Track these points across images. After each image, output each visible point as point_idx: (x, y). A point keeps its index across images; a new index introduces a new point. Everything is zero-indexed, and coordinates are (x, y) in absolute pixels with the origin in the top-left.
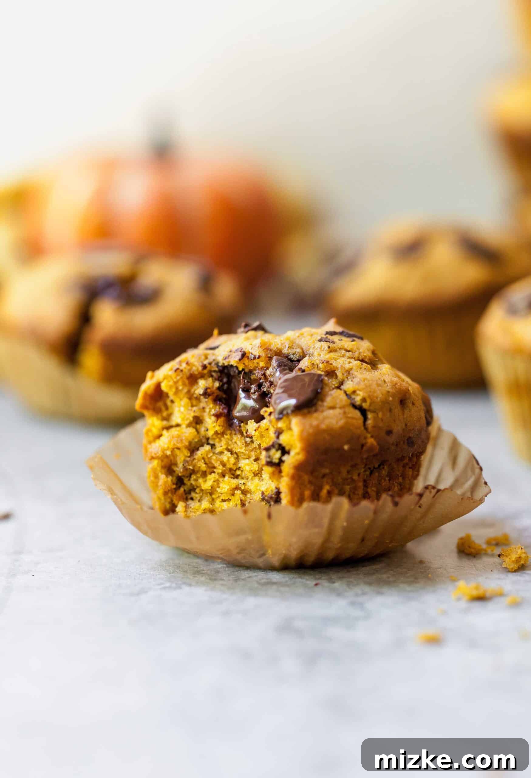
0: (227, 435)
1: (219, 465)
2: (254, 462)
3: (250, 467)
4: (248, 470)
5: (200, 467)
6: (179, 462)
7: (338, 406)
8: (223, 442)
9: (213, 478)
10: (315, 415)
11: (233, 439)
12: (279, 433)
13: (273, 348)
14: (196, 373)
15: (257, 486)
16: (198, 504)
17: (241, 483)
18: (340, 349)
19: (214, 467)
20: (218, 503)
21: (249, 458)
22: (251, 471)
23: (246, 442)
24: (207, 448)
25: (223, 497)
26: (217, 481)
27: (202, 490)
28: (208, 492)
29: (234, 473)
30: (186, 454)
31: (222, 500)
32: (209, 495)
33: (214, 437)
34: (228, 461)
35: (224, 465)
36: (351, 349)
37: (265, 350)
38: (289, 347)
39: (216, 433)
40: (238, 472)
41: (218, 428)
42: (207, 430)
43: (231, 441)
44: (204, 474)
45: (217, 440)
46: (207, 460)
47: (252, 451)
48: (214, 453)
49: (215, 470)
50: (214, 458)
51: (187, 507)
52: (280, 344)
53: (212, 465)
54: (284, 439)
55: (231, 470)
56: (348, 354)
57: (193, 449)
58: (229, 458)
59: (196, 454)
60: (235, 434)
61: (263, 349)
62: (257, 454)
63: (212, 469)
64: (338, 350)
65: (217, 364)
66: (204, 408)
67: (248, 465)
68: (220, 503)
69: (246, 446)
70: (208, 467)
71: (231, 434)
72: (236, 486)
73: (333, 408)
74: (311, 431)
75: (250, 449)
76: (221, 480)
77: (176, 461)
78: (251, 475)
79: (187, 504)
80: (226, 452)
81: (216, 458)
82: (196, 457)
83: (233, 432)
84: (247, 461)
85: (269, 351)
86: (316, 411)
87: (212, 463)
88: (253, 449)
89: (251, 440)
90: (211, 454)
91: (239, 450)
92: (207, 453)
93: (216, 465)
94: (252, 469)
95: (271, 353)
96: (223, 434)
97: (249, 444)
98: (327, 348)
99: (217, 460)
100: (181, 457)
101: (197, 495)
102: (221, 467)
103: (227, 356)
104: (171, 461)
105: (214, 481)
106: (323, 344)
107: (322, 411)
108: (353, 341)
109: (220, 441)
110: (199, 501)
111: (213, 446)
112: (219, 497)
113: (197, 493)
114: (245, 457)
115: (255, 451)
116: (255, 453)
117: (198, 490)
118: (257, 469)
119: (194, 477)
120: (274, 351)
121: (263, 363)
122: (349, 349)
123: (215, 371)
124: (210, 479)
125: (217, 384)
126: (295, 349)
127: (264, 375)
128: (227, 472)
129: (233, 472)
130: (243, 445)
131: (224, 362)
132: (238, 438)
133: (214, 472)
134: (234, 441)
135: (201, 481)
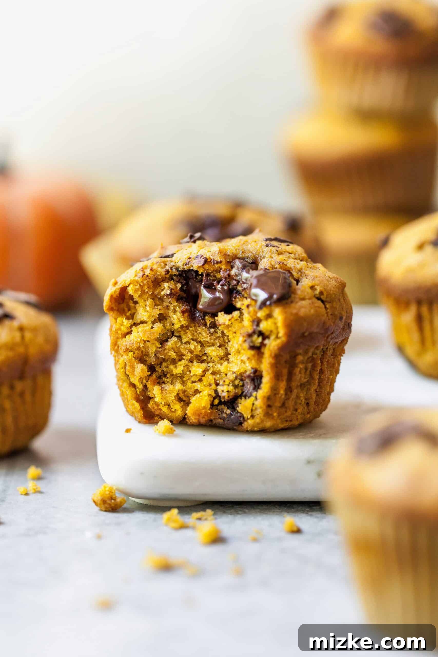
0: (191, 327)
1: (188, 353)
2: (219, 349)
3: (216, 352)
4: (215, 355)
5: (170, 356)
6: (150, 353)
7: (307, 297)
8: (189, 334)
9: (183, 364)
10: (293, 305)
11: (197, 330)
12: (258, 322)
13: (230, 254)
14: (159, 277)
15: (228, 368)
16: (172, 387)
17: (210, 366)
18: (284, 252)
19: (184, 355)
20: (189, 384)
21: (213, 345)
22: (218, 356)
23: (210, 332)
24: (175, 339)
25: (193, 379)
26: (187, 366)
27: (172, 375)
28: (179, 376)
29: (201, 358)
30: (158, 345)
31: (192, 381)
32: (179, 378)
33: (180, 329)
34: (195, 349)
35: (191, 352)
36: (292, 252)
37: (224, 256)
38: (242, 252)
39: (182, 326)
40: (205, 358)
41: (184, 322)
42: (173, 325)
43: (196, 332)
44: (174, 362)
45: (182, 332)
46: (176, 350)
47: (215, 339)
48: (182, 343)
49: (184, 357)
50: (183, 347)
51: (162, 389)
52: (234, 250)
53: (181, 354)
54: (264, 326)
55: (197, 356)
56: (292, 256)
57: (163, 341)
58: (195, 346)
59: (166, 345)
60: (199, 327)
61: (223, 255)
62: (221, 342)
63: (181, 357)
64: (283, 253)
65: (177, 269)
66: (168, 306)
67: (214, 351)
68: (191, 384)
69: (210, 336)
70: (177, 355)
71: (195, 326)
72: (205, 369)
73: (303, 299)
74: (292, 318)
75: (214, 338)
76: (190, 364)
77: (148, 353)
78: (216, 359)
79: (162, 387)
80: (192, 342)
81: (184, 347)
82: (167, 347)
83: (197, 325)
84: (213, 348)
85: (227, 257)
86: (292, 302)
87: (181, 352)
88: (216, 338)
89: (214, 331)
90: (180, 344)
91: (204, 339)
92: (176, 343)
93: (185, 353)
94: (218, 354)
95: (229, 258)
96: (187, 327)
97: (212, 334)
98: (275, 252)
99: (185, 349)
100: (152, 349)
101: (168, 380)
102: (189, 354)
103: (187, 262)
104: (142, 352)
105: (184, 367)
106: (271, 248)
107: (297, 302)
108: (288, 245)
109: (186, 333)
110: (172, 384)
111: (179, 337)
112: (189, 379)
113: (168, 378)
114: (209, 345)
115: (219, 339)
116: (219, 341)
117: (168, 376)
118: (223, 354)
119: (164, 364)
120: (231, 256)
121: (224, 266)
122: (290, 252)
123: (175, 275)
124: (181, 365)
125: (179, 286)
126: (247, 254)
127: (229, 275)
128: (194, 358)
129: (199, 358)
130: (208, 334)
131: (185, 267)
132: (203, 329)
133: (183, 359)
134: (198, 332)
135: (172, 367)
